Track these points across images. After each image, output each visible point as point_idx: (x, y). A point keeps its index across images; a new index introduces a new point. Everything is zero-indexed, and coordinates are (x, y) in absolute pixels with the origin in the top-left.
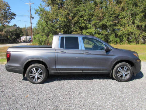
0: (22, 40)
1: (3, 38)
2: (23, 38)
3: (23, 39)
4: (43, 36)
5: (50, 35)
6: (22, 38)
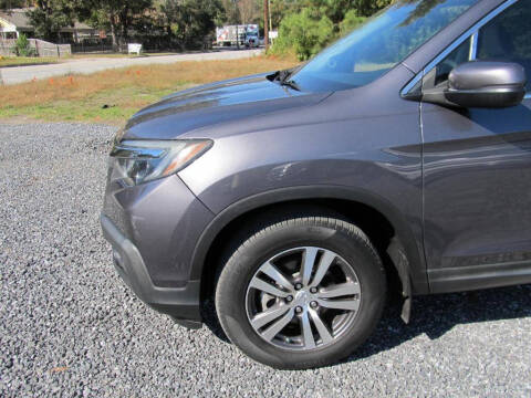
0: (218, 40)
1: (157, 33)
2: (223, 34)
3: (224, 36)
4: (318, 18)
5: (347, 15)
6: (219, 32)
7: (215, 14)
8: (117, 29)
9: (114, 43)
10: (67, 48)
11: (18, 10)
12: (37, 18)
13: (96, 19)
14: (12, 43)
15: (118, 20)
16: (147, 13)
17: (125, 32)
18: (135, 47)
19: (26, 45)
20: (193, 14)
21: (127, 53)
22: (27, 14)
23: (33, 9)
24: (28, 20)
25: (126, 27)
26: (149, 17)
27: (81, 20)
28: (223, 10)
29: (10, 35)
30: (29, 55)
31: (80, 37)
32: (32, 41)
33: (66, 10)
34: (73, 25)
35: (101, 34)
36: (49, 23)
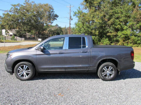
1: (46, 36)
7: (60, 33)
8: (37, 35)
9: (36, 38)
10: (23, 39)
11: (13, 30)
12: (18, 32)
13: (32, 32)
14: (11, 37)
15: (37, 33)
16: (44, 32)
17: (39, 36)
18: (40, 40)
19: (14, 38)
20: (56, 32)
21: (38, 41)
22: (16, 31)
23: (17, 30)
24: (16, 32)
25: (39, 34)
26: (45, 33)
27: (28, 33)
28: (62, 32)
29: (11, 35)
30: (14, 40)
31: (28, 36)
32: (16, 37)
33: (25, 30)
34: (26, 34)
35: (33, 36)
36: (21, 33)
